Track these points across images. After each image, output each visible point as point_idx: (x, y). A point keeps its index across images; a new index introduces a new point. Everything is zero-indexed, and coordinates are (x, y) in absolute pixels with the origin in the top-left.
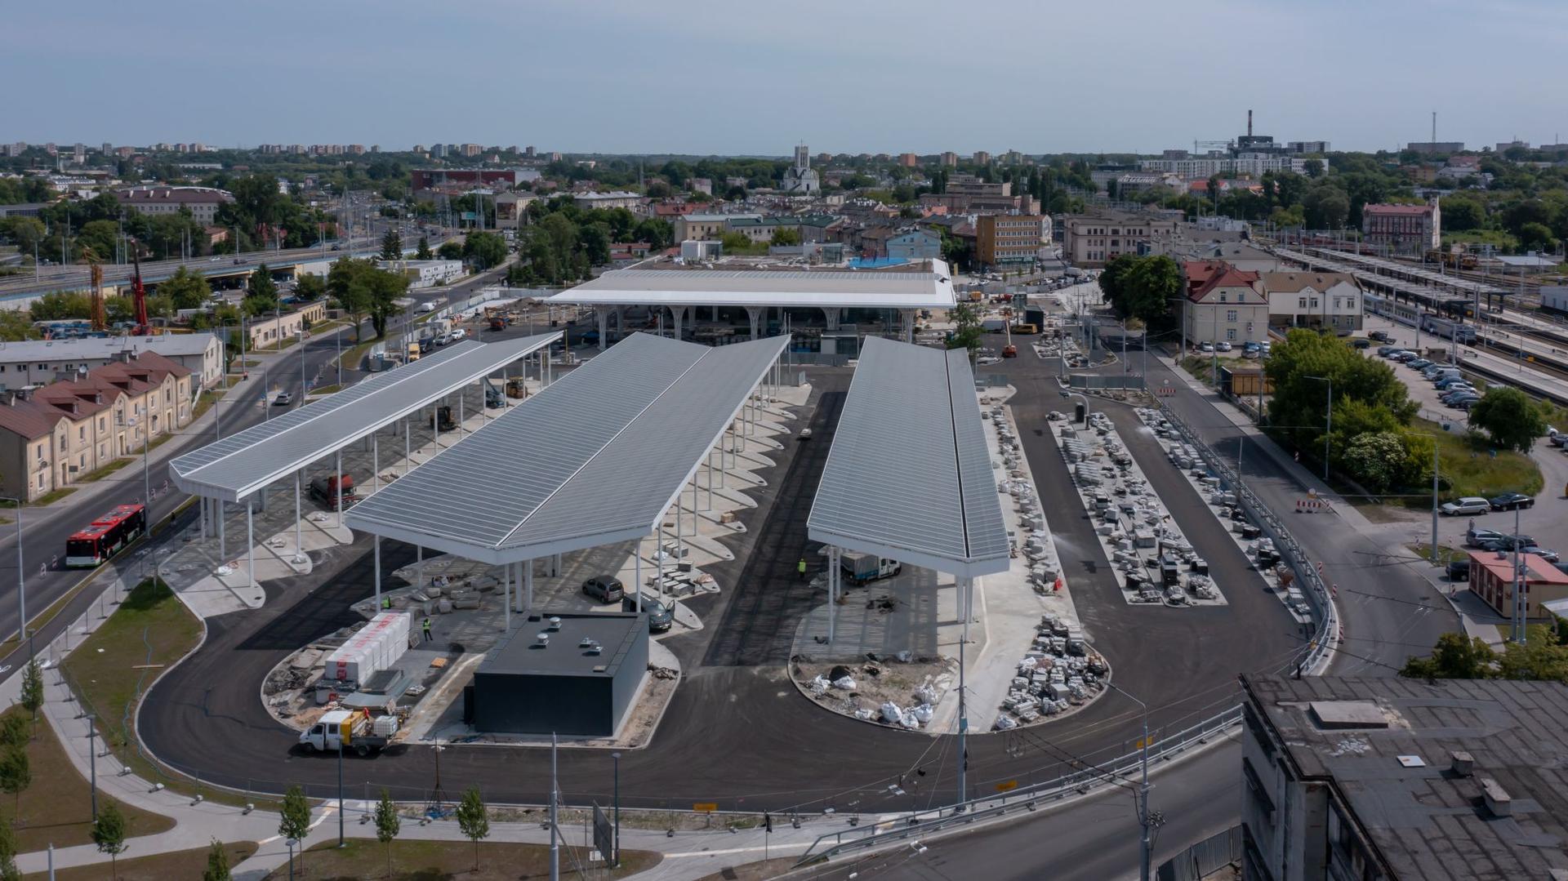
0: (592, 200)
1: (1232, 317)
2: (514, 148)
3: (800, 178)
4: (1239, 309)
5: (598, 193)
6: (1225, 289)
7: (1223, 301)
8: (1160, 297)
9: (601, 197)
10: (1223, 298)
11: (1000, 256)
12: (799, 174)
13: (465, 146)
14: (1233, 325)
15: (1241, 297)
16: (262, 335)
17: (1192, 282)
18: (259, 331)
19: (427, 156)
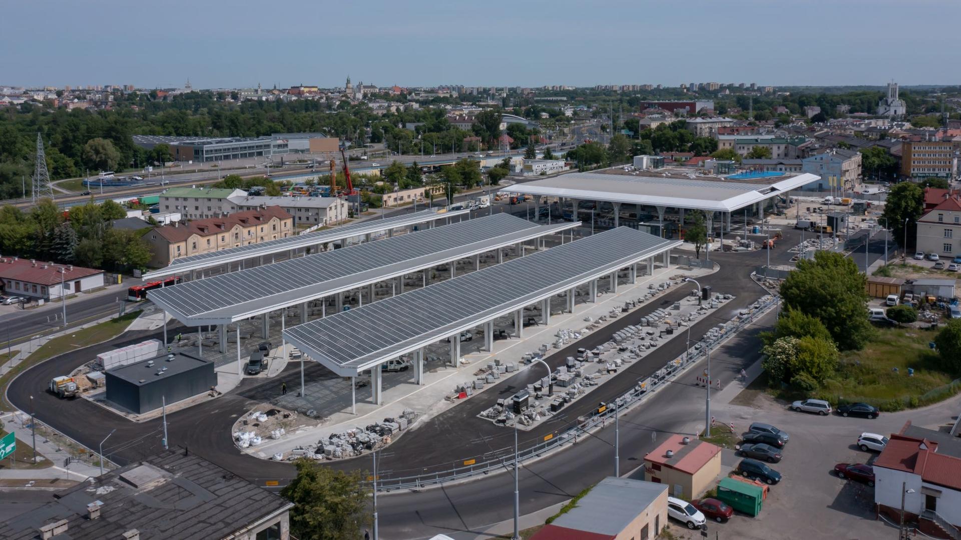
0: (697, 123)
1: (948, 233)
2: (743, 84)
3: (889, 106)
4: (954, 228)
5: (703, 119)
6: (941, 212)
7: (941, 222)
8: (897, 214)
9: (704, 121)
10: (941, 219)
11: (916, 171)
12: (889, 102)
13: (709, 84)
14: (948, 241)
15: (957, 219)
16: (392, 199)
17: (927, 205)
18: (390, 197)
19: (685, 90)
